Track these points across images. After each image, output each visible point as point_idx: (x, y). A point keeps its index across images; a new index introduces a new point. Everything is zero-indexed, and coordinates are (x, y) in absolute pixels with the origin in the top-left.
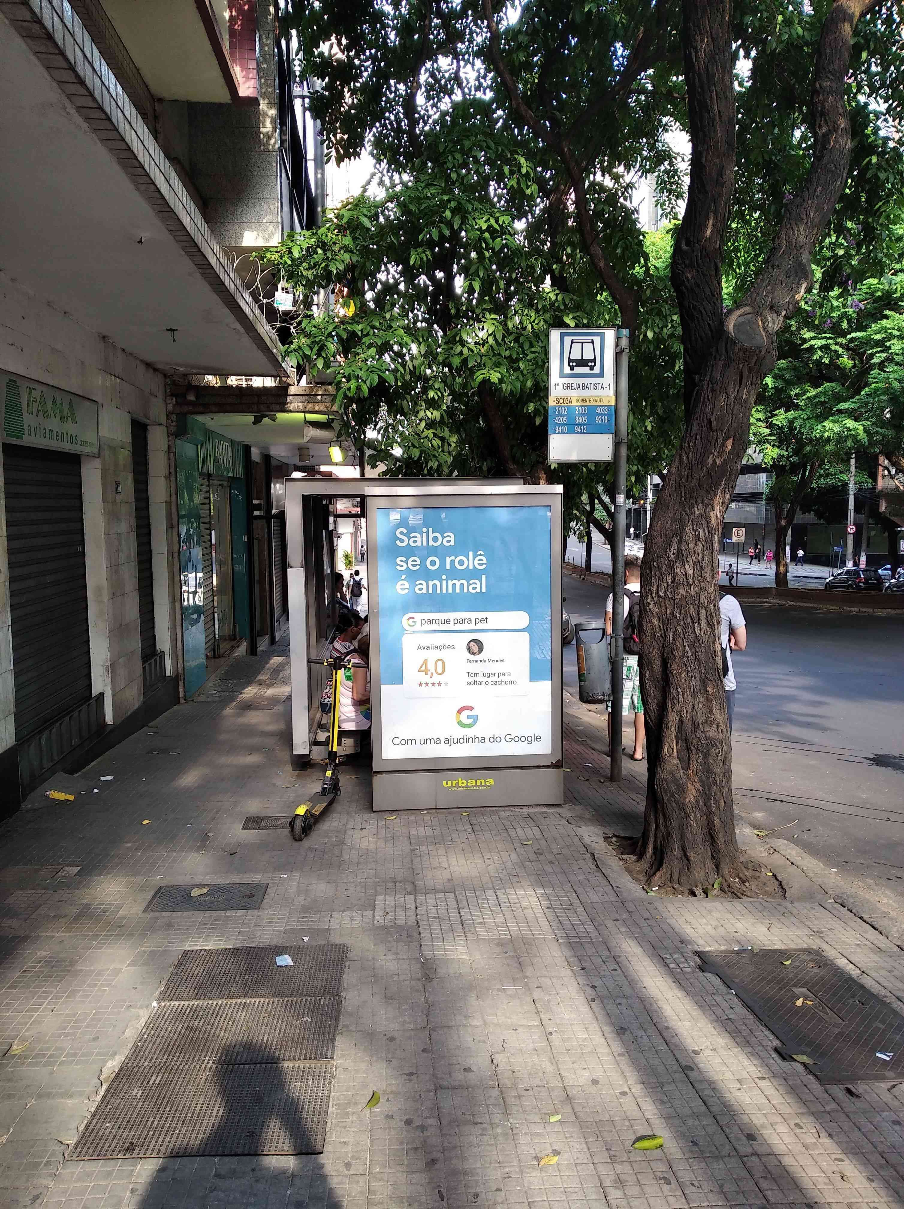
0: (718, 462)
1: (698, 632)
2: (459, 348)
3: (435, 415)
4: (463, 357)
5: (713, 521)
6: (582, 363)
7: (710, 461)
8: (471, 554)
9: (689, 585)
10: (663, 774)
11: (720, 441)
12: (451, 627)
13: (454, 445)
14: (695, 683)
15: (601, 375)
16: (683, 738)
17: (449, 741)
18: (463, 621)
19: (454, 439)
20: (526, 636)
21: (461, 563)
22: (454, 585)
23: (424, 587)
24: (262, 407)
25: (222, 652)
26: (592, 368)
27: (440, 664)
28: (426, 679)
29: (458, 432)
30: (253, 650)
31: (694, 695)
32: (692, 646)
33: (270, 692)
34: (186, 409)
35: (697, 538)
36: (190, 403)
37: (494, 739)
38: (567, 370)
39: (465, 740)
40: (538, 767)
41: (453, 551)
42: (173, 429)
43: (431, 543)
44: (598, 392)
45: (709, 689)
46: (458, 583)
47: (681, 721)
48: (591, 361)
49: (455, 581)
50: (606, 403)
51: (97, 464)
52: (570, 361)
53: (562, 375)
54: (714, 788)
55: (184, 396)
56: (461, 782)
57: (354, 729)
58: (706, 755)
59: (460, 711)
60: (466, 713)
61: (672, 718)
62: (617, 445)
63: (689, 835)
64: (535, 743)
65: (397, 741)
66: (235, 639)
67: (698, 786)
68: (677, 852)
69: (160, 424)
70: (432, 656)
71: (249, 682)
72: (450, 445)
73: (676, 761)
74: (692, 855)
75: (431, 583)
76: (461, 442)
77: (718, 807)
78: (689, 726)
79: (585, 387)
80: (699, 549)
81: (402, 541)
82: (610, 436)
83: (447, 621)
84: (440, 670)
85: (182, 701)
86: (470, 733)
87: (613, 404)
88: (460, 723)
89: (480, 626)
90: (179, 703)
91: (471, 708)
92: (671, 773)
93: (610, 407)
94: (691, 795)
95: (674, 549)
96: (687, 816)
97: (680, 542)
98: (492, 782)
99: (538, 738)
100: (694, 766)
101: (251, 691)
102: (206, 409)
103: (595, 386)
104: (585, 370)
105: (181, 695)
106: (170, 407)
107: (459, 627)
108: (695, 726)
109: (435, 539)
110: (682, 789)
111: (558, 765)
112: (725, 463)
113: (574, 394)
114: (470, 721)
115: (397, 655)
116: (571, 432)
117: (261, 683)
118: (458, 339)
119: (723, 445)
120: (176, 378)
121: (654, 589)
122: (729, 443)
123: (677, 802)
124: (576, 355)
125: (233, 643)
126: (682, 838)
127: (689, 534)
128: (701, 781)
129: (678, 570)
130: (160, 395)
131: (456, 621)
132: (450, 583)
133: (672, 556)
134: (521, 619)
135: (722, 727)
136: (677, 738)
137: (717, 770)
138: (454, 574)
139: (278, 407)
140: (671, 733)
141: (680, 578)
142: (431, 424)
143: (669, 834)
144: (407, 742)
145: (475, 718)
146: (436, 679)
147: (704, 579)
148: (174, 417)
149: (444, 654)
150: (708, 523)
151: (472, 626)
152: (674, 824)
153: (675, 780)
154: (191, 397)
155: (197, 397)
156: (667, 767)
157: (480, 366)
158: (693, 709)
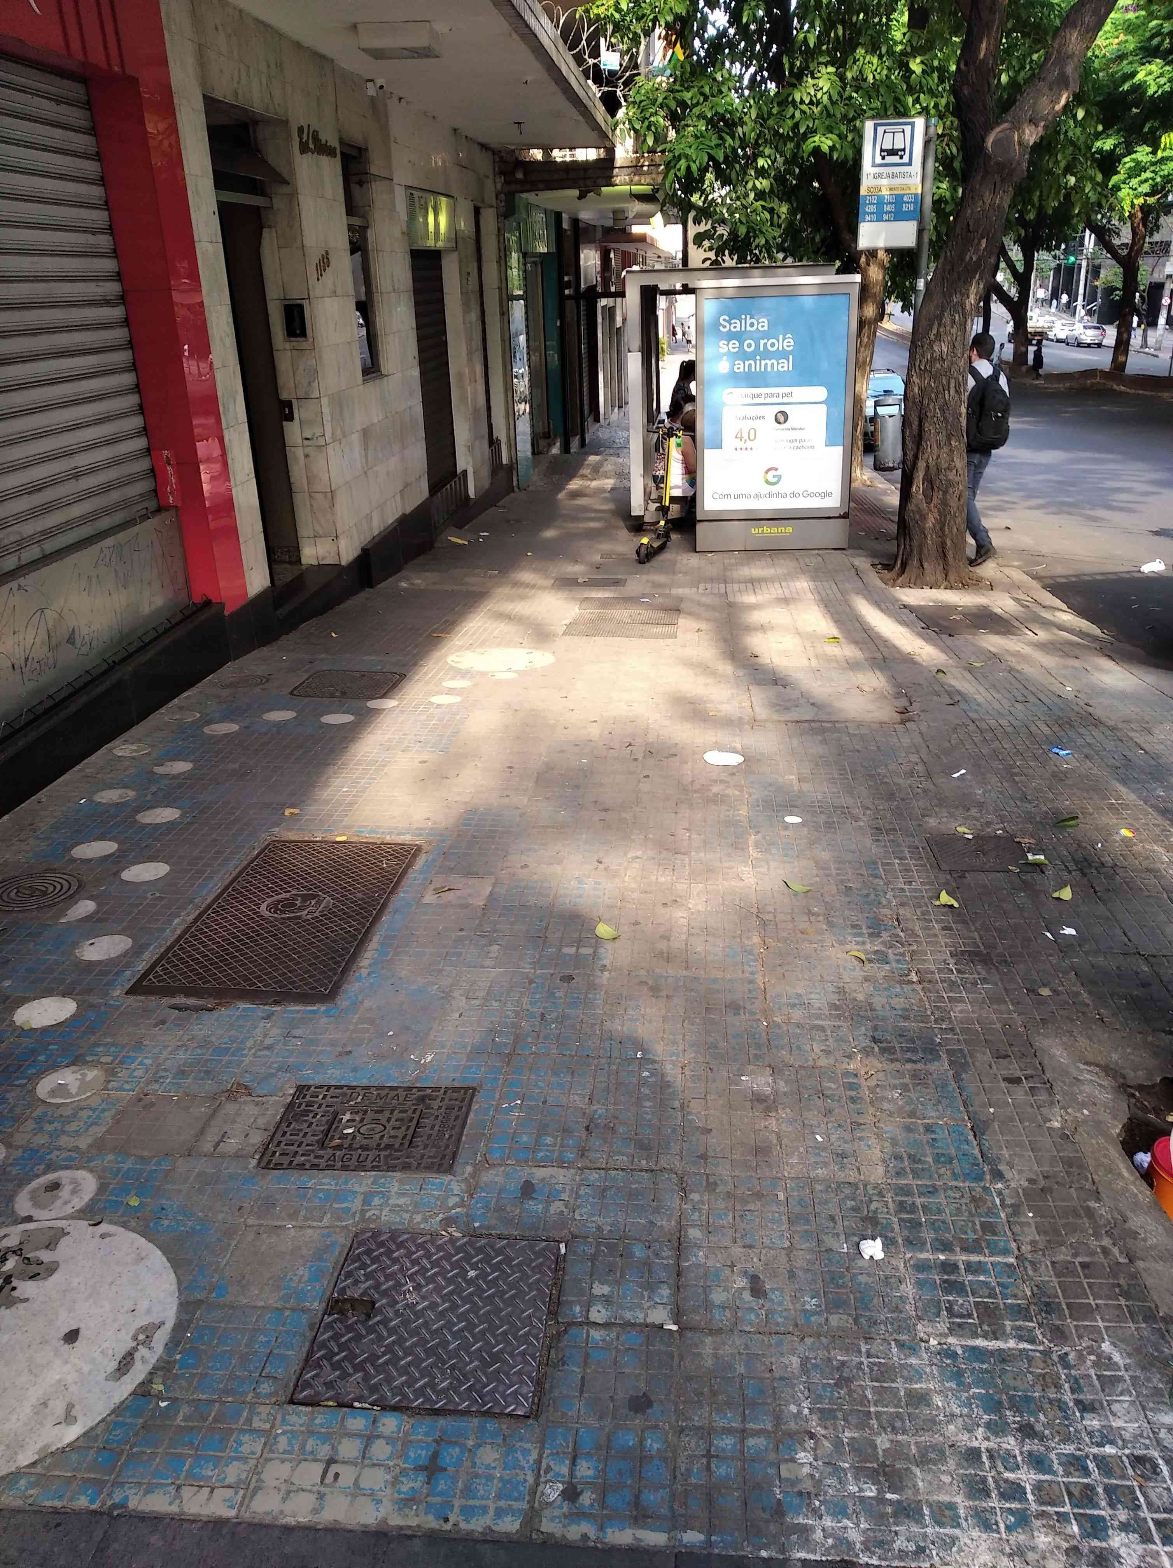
0: (974, 259)
1: (947, 397)
2: (791, 110)
3: (763, 184)
4: (796, 120)
5: (968, 307)
6: (892, 152)
7: (968, 258)
8: (781, 337)
9: (943, 360)
10: (911, 507)
11: (976, 241)
12: (761, 401)
13: (783, 216)
14: (942, 438)
15: (910, 164)
16: (929, 480)
17: (758, 496)
18: (772, 395)
19: (784, 209)
20: (823, 408)
21: (773, 345)
22: (766, 364)
23: (742, 366)
24: (588, 182)
25: (541, 448)
26: (901, 157)
27: (752, 432)
28: (739, 444)
29: (789, 201)
30: (566, 449)
31: (939, 447)
32: (942, 409)
33: (594, 484)
34: (513, 187)
35: (954, 321)
36: (519, 181)
37: (794, 495)
38: (879, 160)
39: (770, 495)
40: (829, 518)
41: (766, 335)
42: (502, 210)
43: (749, 328)
44: (907, 181)
45: (953, 443)
46: (769, 363)
47: (928, 466)
48: (901, 150)
49: (767, 361)
50: (913, 191)
51: (455, 256)
52: (882, 150)
53: (874, 165)
54: (948, 517)
55: (513, 173)
56: (767, 530)
57: (680, 495)
58: (945, 493)
59: (767, 472)
60: (772, 473)
61: (921, 465)
62: (920, 232)
63: (926, 551)
64: (827, 498)
65: (716, 496)
66: (549, 437)
67: (937, 515)
68: (915, 562)
69: (492, 207)
70: (747, 425)
71: (571, 477)
72: (779, 217)
73: (921, 497)
74: (926, 565)
75: (747, 363)
76: (792, 212)
77: (951, 531)
78: (933, 470)
79: (894, 176)
80: (954, 331)
81: (725, 327)
82: (915, 223)
83: (759, 396)
84: (752, 437)
85: (516, 489)
86: (774, 489)
87: (919, 191)
88: (767, 482)
89: (786, 400)
90: (513, 491)
91: (776, 469)
92: (917, 506)
93: (916, 195)
94: (930, 522)
95: (934, 331)
96: (926, 537)
97: (939, 325)
98: (791, 530)
99: (828, 494)
100: (935, 500)
101: (575, 484)
102: (533, 186)
103: (904, 176)
104: (895, 159)
105: (515, 484)
106: (499, 186)
107: (768, 400)
108: (939, 470)
109: (752, 325)
110: (924, 517)
111: (845, 516)
112: (979, 259)
113: (885, 182)
114: (775, 480)
115: (717, 422)
116: (880, 219)
117: (584, 477)
118: (790, 99)
119: (979, 243)
120: (503, 154)
121: (917, 364)
122: (984, 242)
123: (919, 526)
124: (888, 146)
125: (547, 441)
126: (920, 552)
127: (947, 320)
128: (939, 511)
129: (936, 348)
130: (491, 177)
131: (767, 396)
132: (763, 362)
133: (932, 337)
134: (820, 393)
135: (960, 472)
136: (923, 480)
137: (952, 504)
138: (766, 355)
139: (604, 182)
140: (920, 475)
141: (937, 354)
142: (760, 195)
143: (912, 550)
144: (724, 496)
145: (779, 478)
146: (749, 444)
147: (955, 355)
148: (503, 197)
149: (757, 424)
150: (963, 309)
151: (779, 400)
152: (915, 543)
153: (920, 511)
154: (520, 175)
155: (524, 175)
156: (914, 501)
157: (812, 131)
158: (938, 457)
